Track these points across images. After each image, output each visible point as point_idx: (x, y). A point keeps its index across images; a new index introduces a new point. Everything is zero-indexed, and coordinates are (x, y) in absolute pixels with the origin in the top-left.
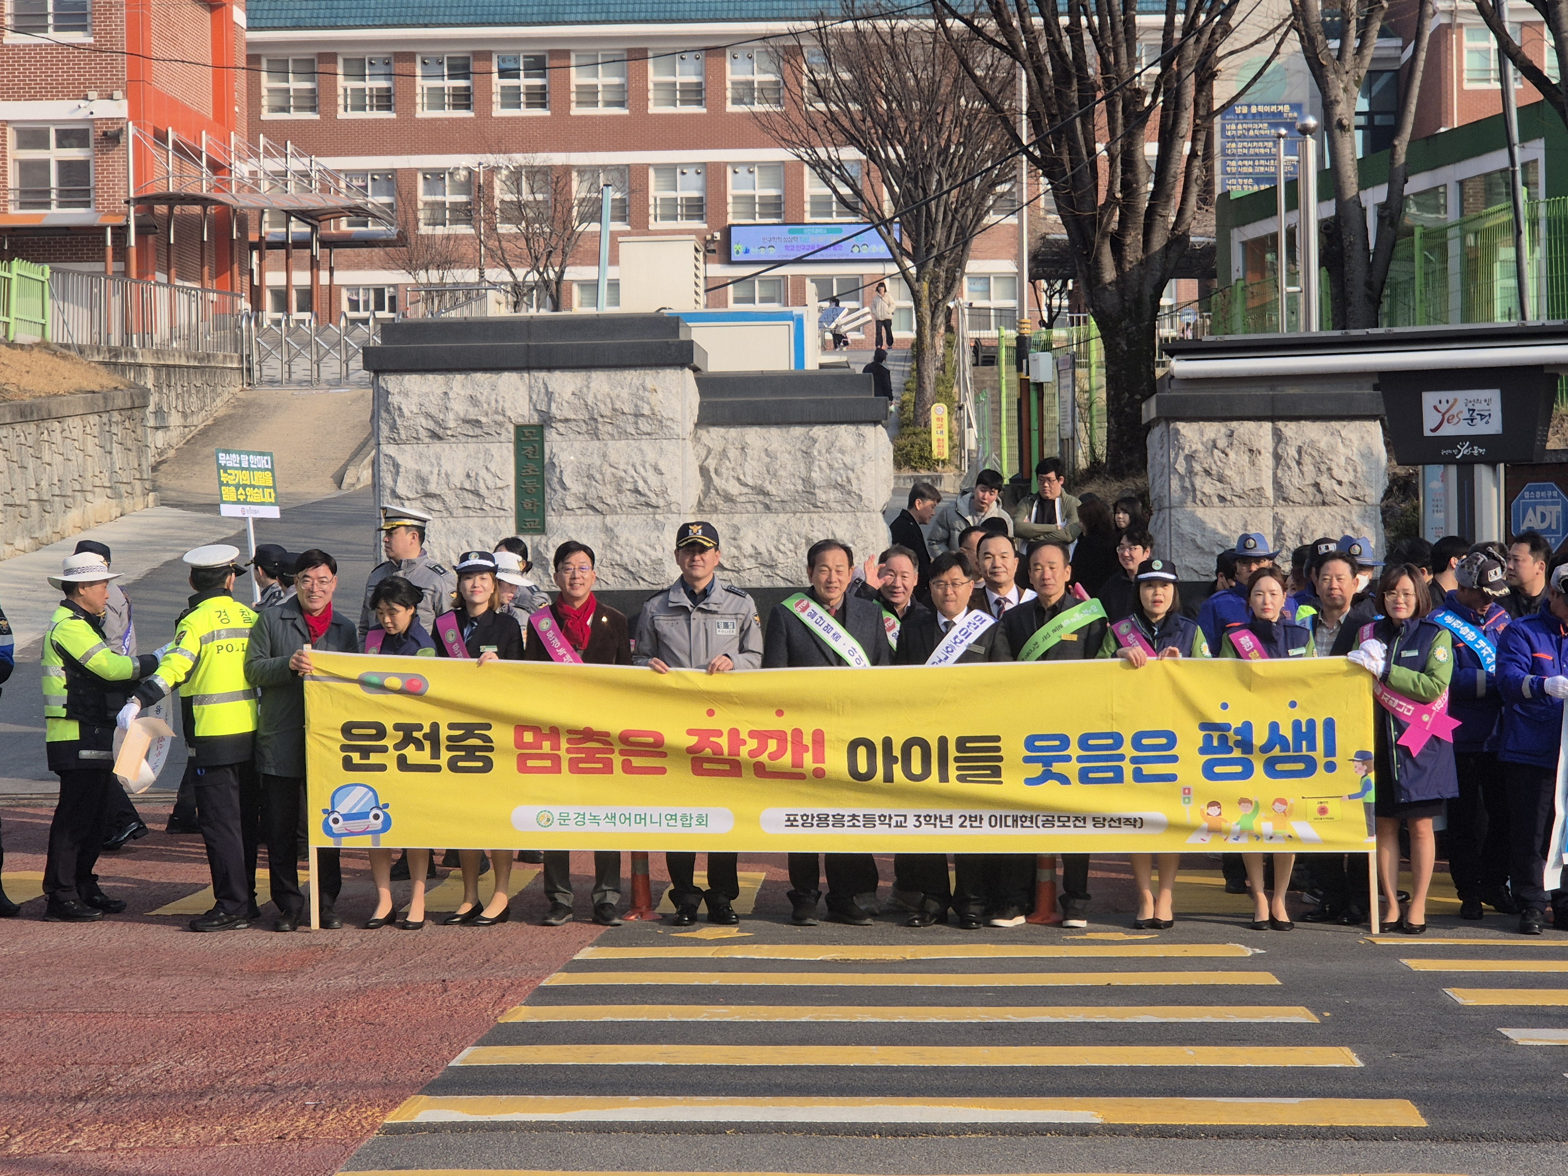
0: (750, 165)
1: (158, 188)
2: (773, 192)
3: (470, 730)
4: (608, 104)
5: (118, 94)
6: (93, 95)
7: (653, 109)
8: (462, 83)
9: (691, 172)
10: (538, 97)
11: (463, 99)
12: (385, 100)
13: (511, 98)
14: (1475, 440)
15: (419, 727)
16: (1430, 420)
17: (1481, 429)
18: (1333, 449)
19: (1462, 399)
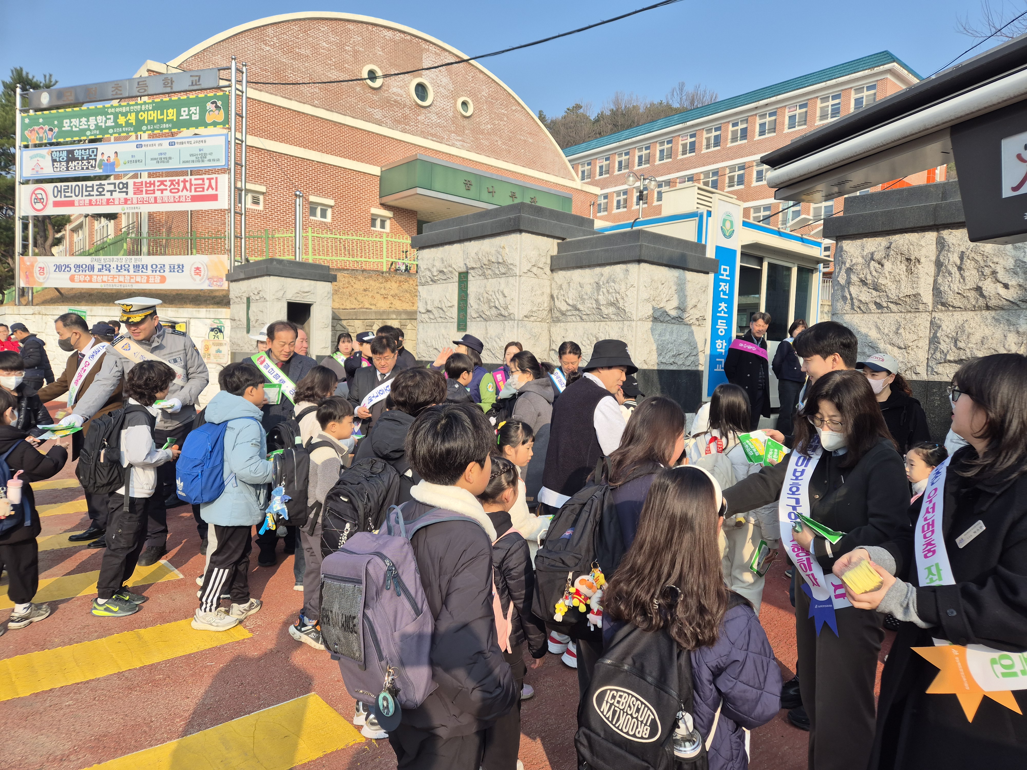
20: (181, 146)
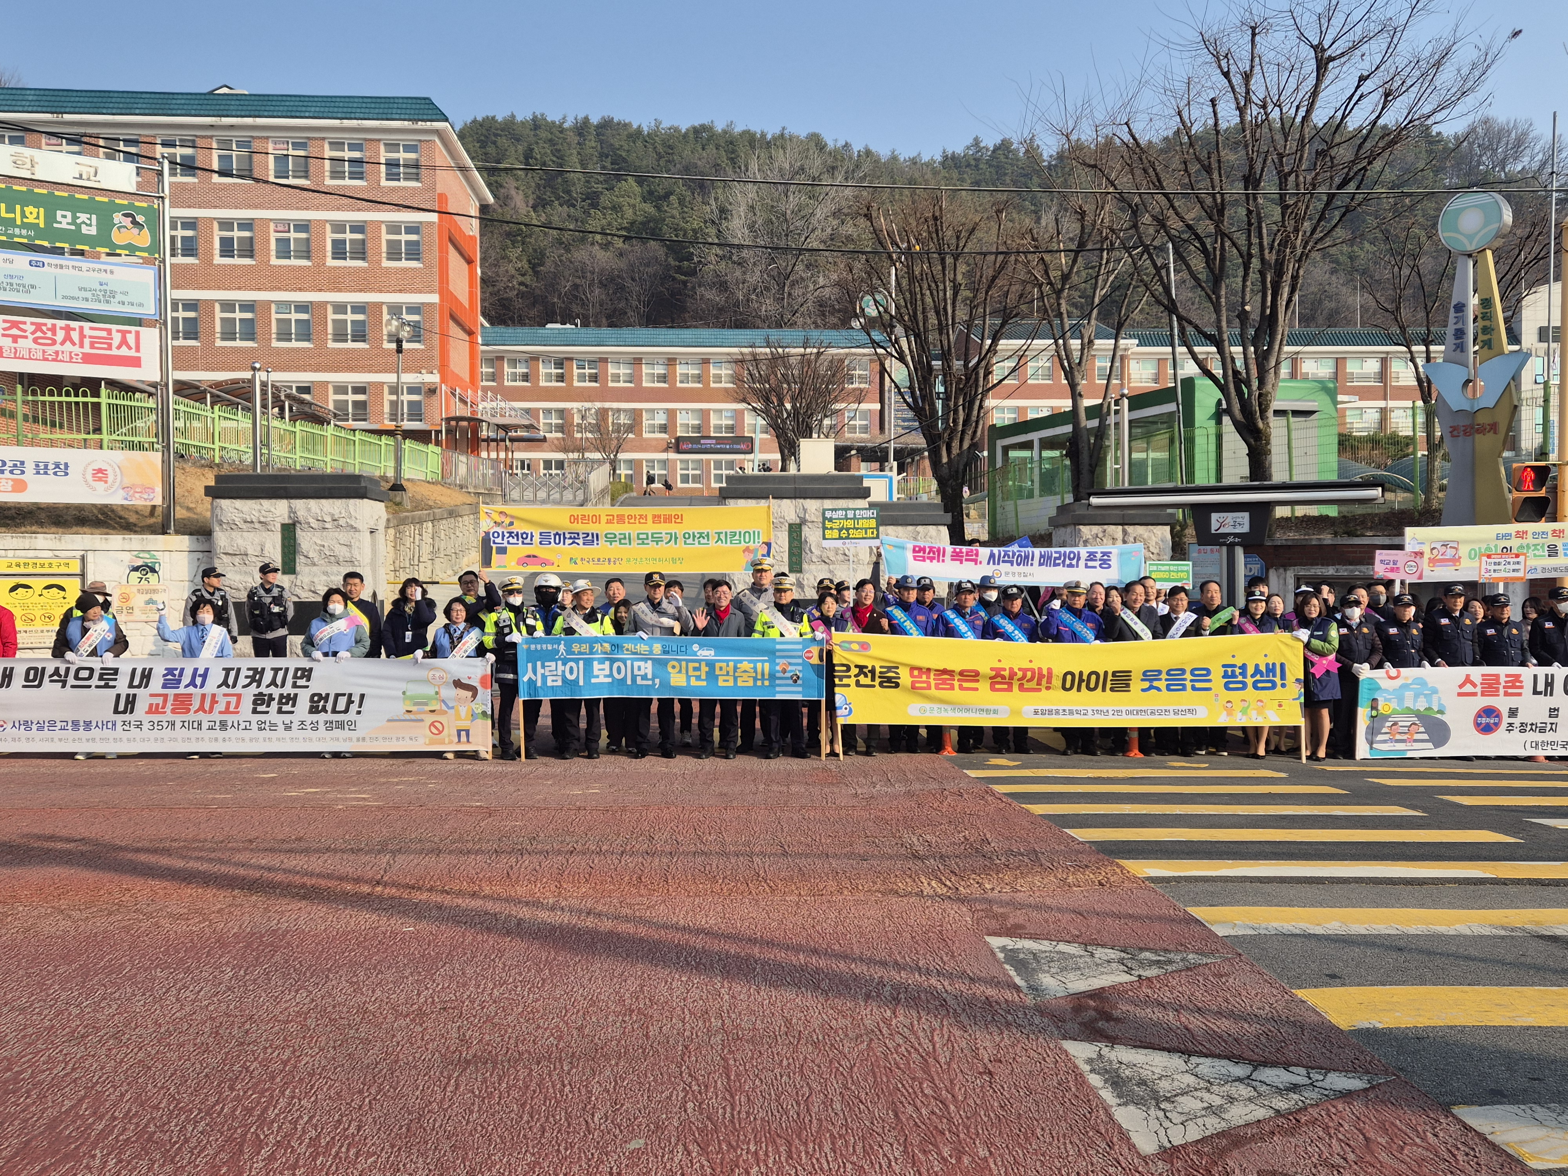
0: (687, 411)
1: (453, 415)
2: (697, 422)
3: (889, 669)
4: (625, 382)
5: (435, 371)
6: (423, 371)
7: (645, 384)
8: (560, 371)
9: (661, 412)
10: (594, 378)
11: (561, 378)
12: (525, 377)
13: (582, 378)
14: (1236, 535)
15: (866, 667)
16: (1214, 525)
17: (1238, 530)
18: (1150, 538)
19: (1229, 517)
20: (58, 270)
